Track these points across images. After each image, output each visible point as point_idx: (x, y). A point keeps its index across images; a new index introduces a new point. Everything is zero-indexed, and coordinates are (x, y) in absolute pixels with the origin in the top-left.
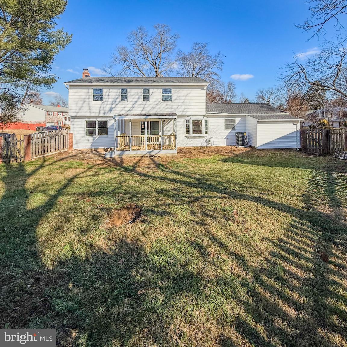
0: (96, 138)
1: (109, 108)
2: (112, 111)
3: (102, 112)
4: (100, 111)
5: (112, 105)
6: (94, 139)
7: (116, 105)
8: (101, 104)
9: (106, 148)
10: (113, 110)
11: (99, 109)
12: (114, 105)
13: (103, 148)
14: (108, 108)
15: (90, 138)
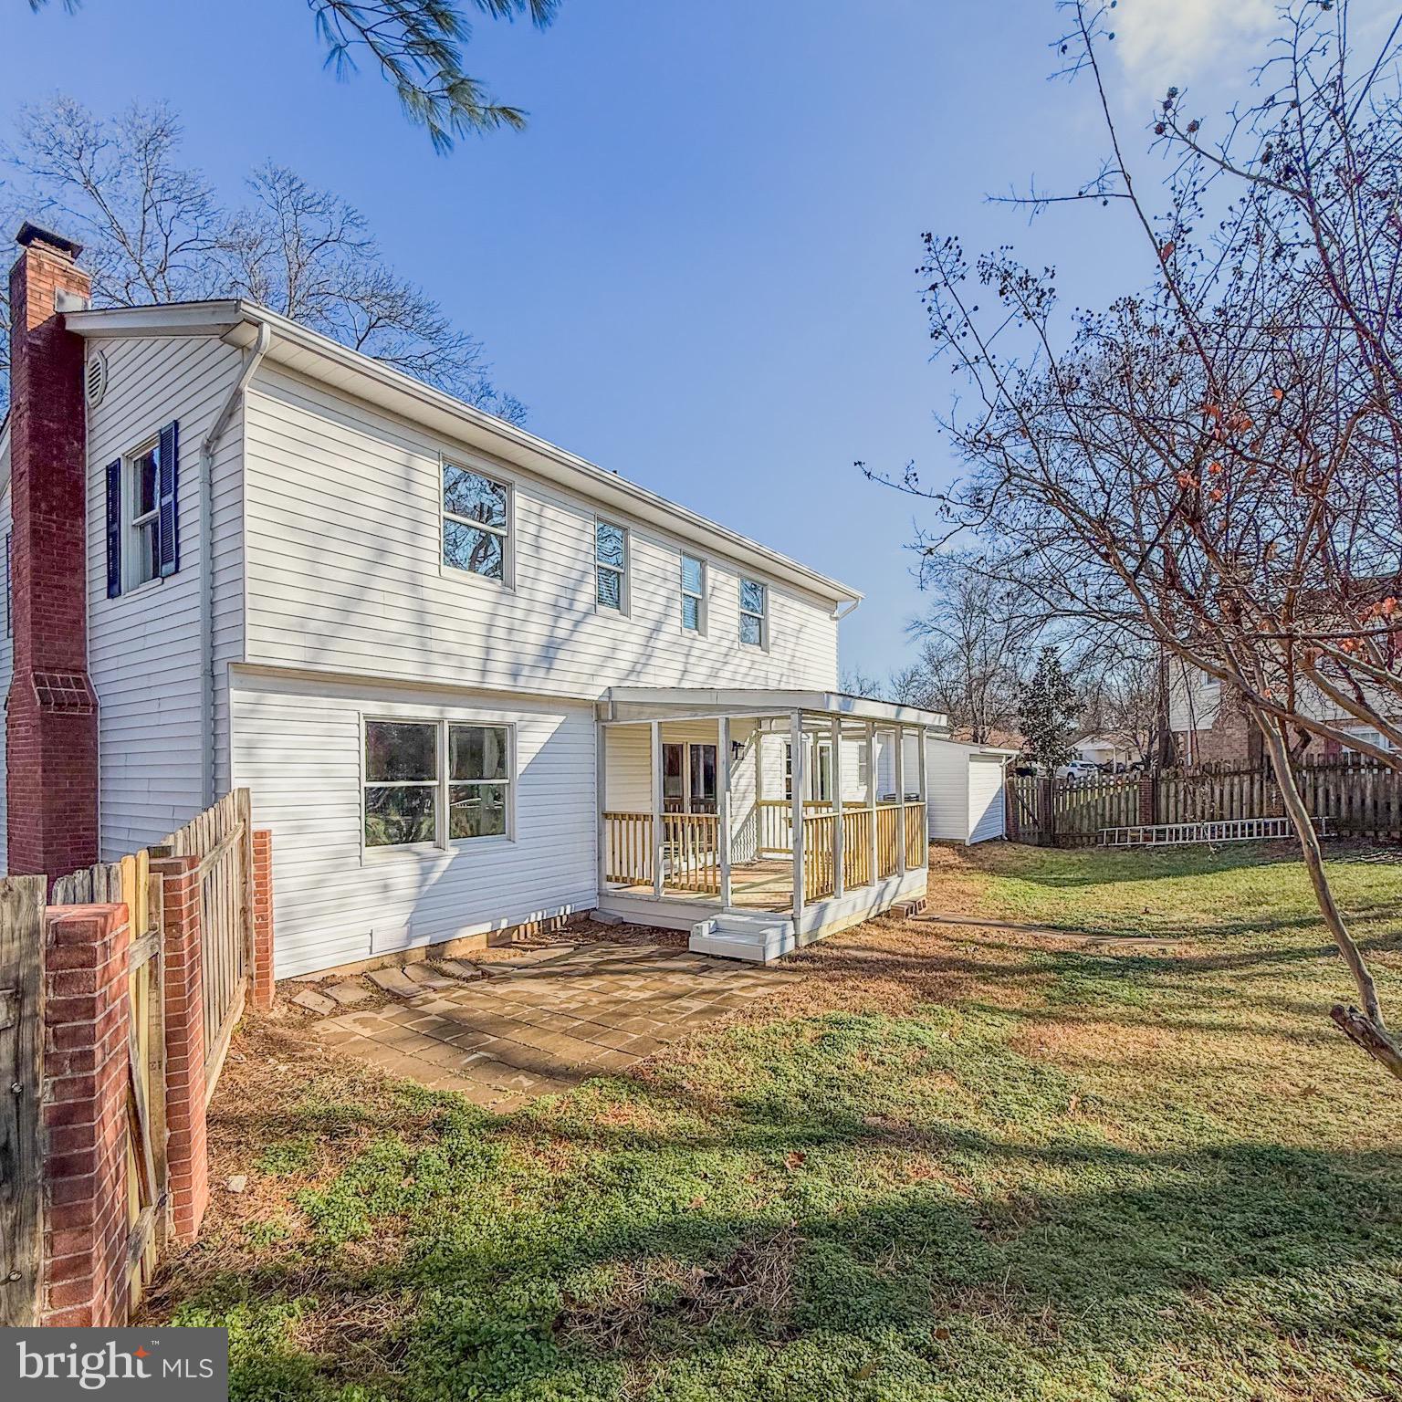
0: (444, 863)
1: (543, 641)
2: (557, 664)
3: (501, 657)
4: (488, 649)
5: (557, 617)
6: (425, 873)
7: (577, 623)
8: (490, 597)
9: (504, 925)
10: (561, 654)
11: (482, 630)
12: (565, 624)
13: (487, 928)
14: (535, 633)
15: (400, 867)
